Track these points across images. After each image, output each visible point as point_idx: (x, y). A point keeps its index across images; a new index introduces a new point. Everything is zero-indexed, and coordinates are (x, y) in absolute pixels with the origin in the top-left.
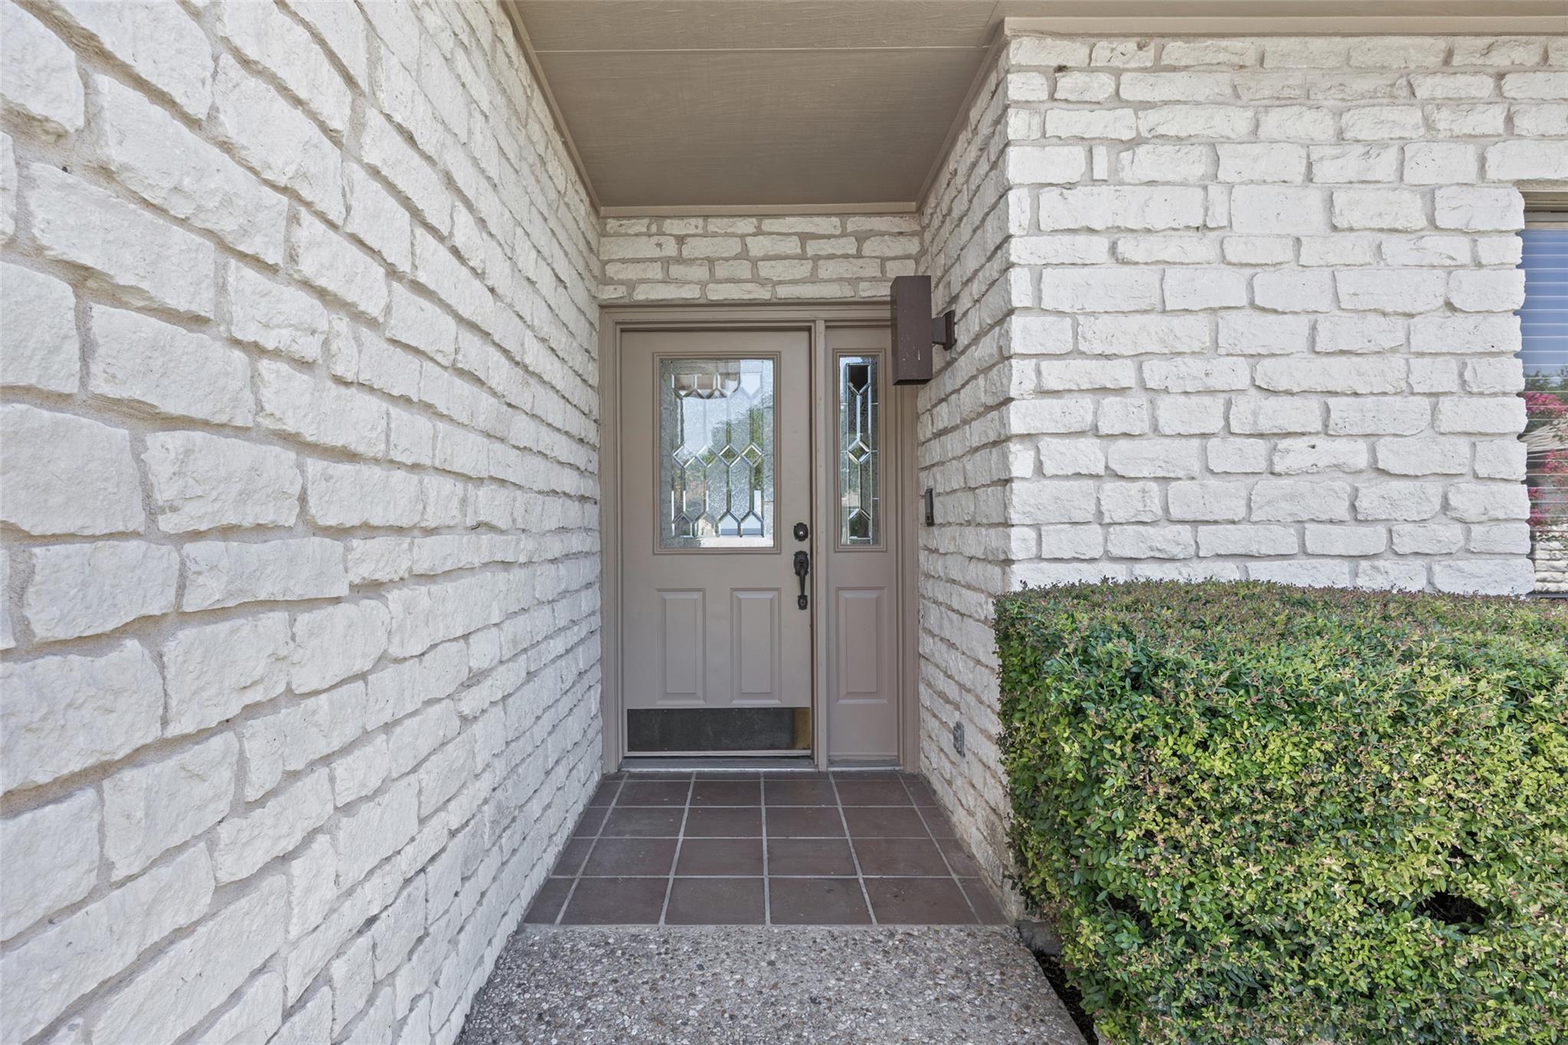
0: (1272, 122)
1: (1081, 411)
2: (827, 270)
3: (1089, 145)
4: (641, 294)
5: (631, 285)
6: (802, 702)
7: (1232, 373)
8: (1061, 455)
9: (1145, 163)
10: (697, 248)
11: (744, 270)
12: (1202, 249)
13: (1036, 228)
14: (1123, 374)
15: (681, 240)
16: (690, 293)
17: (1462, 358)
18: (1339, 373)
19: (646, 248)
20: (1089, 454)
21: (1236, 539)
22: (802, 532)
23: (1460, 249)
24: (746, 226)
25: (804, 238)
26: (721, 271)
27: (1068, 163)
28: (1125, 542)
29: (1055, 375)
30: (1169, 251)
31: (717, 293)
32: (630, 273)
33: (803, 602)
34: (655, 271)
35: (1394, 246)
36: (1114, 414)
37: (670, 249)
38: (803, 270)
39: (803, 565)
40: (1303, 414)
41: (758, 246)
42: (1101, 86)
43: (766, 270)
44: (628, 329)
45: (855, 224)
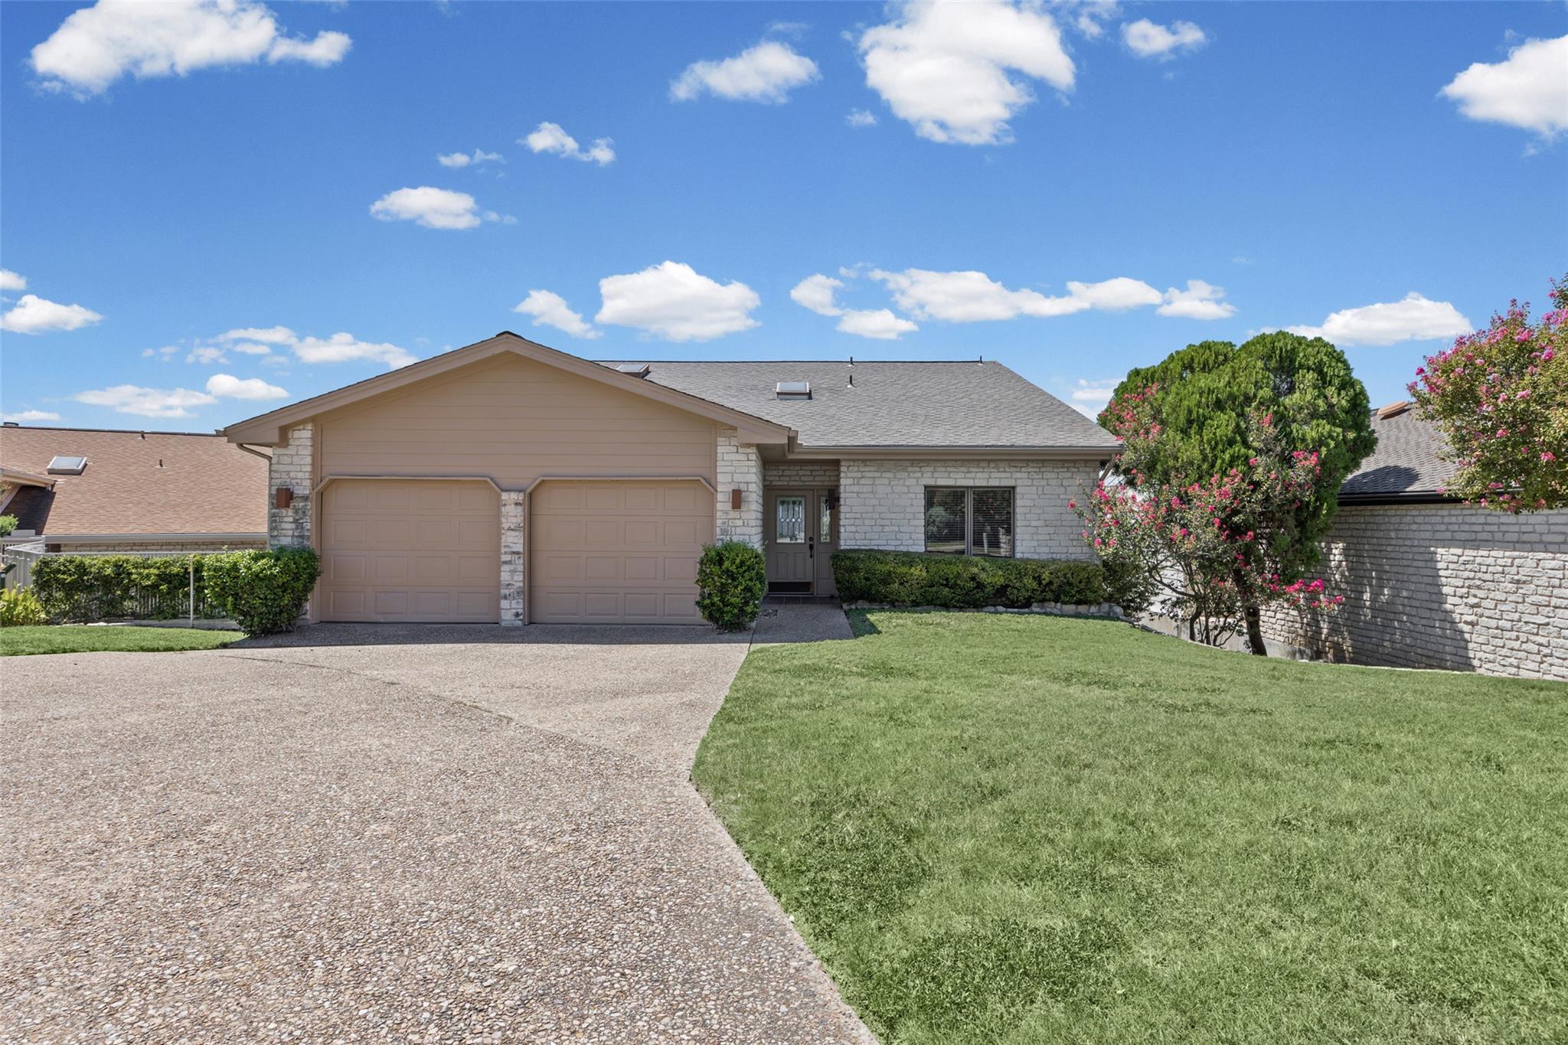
0: (884, 474)
1: (852, 522)
2: (817, 479)
3: (854, 478)
4: (774, 484)
5: (771, 481)
6: (811, 580)
7: (876, 516)
8: (849, 529)
9: (863, 481)
10: (787, 473)
11: (797, 478)
12: (871, 496)
13: (845, 492)
14: (859, 516)
15: (783, 471)
16: (786, 483)
17: (914, 513)
18: (893, 516)
19: (775, 473)
20: (853, 529)
21: (876, 542)
22: (811, 539)
23: (913, 496)
24: (798, 468)
25: (812, 471)
26: (792, 478)
27: (850, 481)
28: (859, 543)
29: (848, 516)
30: (867, 495)
31: (791, 483)
32: (771, 478)
33: (811, 556)
34: (777, 478)
35: (903, 496)
36: (857, 522)
37: (781, 473)
38: (811, 478)
39: (811, 547)
40: (887, 522)
41: (801, 473)
42: (856, 469)
43: (803, 478)
44: (769, 489)
45: (823, 468)
